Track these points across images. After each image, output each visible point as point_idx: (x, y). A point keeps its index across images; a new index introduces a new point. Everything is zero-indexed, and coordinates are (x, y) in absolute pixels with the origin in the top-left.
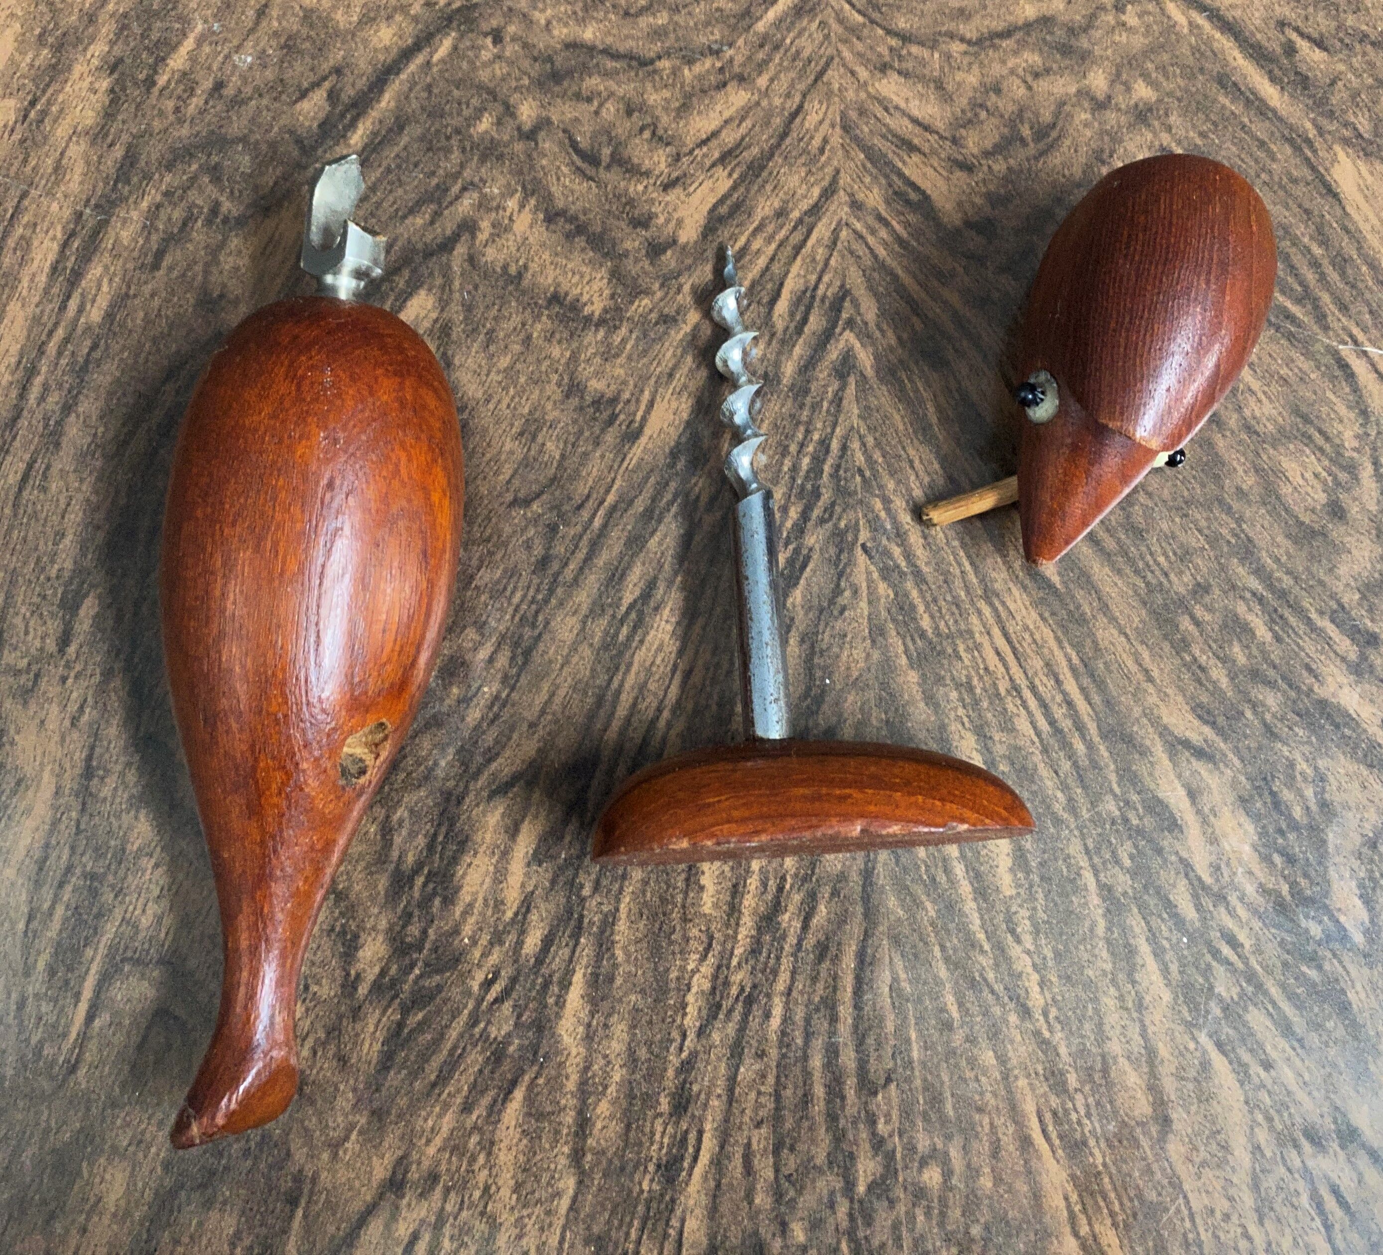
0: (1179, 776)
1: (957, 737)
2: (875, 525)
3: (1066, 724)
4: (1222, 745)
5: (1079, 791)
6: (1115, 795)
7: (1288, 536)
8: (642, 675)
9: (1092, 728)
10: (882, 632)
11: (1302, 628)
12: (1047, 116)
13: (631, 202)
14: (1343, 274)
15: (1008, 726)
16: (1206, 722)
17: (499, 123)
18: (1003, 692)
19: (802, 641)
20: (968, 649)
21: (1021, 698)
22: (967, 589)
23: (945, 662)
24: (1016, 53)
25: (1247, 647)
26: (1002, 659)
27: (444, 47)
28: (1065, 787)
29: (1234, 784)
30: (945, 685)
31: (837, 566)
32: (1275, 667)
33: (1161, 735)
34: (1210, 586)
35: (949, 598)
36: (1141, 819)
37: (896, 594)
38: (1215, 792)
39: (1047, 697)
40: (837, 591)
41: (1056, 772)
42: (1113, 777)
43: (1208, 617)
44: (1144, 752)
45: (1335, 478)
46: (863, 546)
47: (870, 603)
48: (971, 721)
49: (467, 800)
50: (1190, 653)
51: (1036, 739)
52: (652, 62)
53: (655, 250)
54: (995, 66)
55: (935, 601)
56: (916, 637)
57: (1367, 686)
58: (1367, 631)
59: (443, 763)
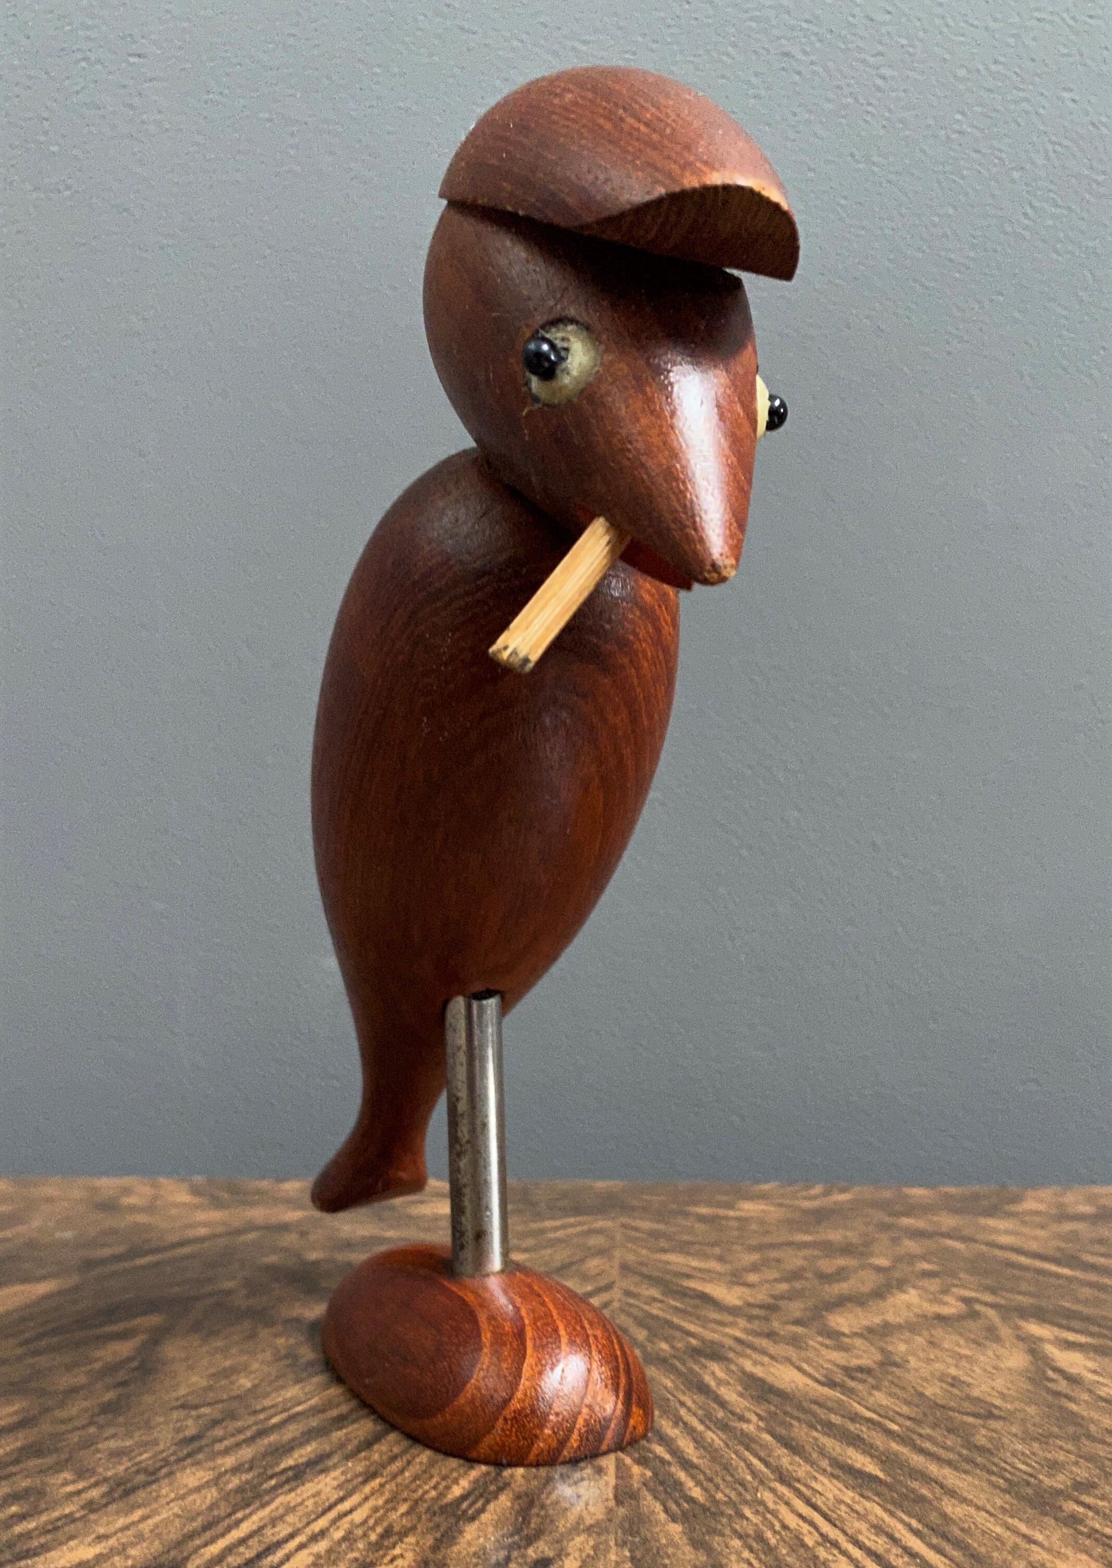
8: (281, 1511)
10: (634, 1496)
18: (810, 1543)
19: (518, 1498)
20: (757, 1512)
21: (838, 1548)
22: (754, 1473)
27: (252, 1236)
30: (722, 1535)
35: (729, 1478)
47: (620, 1478)
48: (761, 1561)
54: (774, 1254)
55: (711, 1480)
56: (681, 1501)
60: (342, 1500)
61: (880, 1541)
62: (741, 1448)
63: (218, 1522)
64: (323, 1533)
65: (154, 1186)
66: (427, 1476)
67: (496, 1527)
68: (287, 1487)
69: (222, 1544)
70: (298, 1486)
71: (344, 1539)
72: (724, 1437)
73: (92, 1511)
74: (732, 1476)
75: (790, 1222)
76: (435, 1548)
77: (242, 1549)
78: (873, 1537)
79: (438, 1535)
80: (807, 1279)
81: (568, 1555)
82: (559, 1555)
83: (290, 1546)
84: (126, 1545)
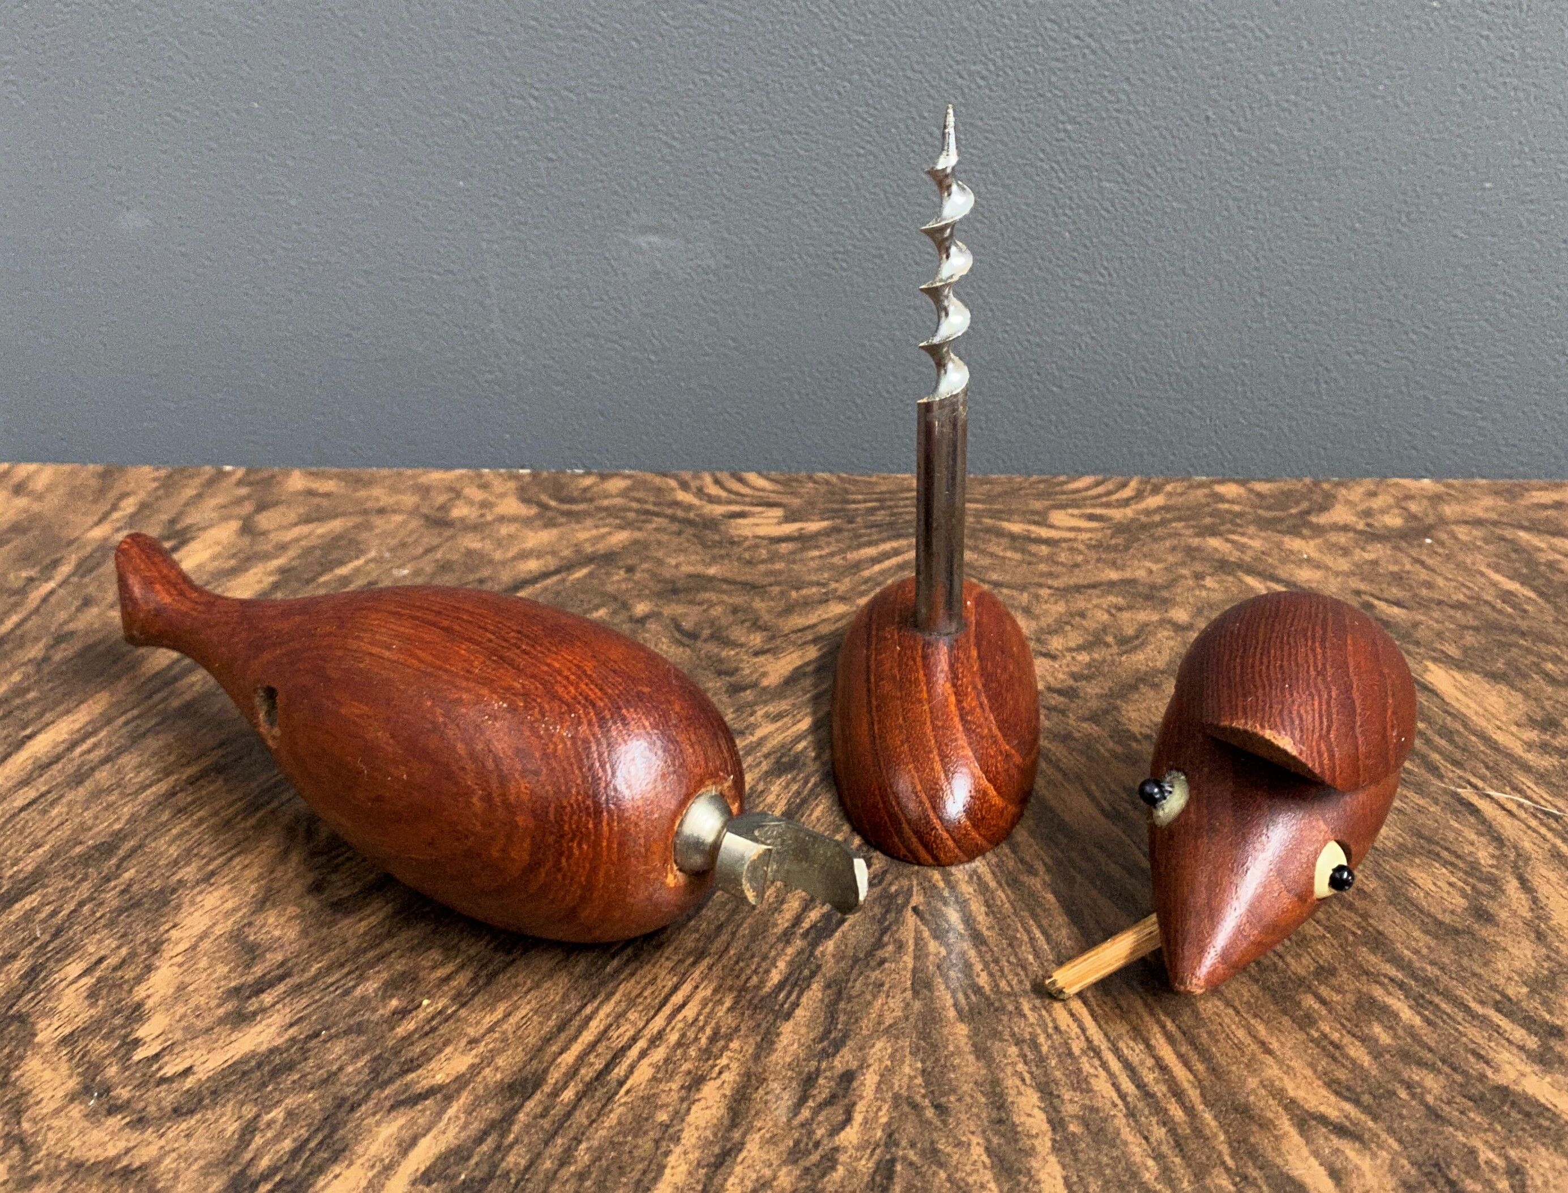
0: (1316, 1154)
1: (1013, 1092)
2: (931, 893)
3: (1160, 1089)
4: (1370, 1124)
5: (1178, 1160)
6: (1228, 1170)
7: (1427, 932)
8: (623, 1005)
9: (1194, 1095)
10: (928, 986)
11: (1460, 1016)
12: (1129, 632)
13: (721, 661)
14: (1451, 741)
15: (1081, 1084)
16: (1347, 1099)
17: (615, 612)
18: (1076, 1051)
19: (828, 986)
20: (1034, 1008)
21: (1100, 1059)
22: (1035, 952)
23: (1004, 1018)
25: (1391, 1028)
26: (1077, 1020)
27: (581, 573)
28: (1159, 1157)
29: (1393, 1169)
30: (1002, 1040)
31: (880, 922)
32: (1430, 1050)
33: (1286, 1108)
34: (1335, 969)
35: (1013, 959)
37: (949, 953)
38: (1369, 1175)
39: (1135, 1061)
40: (879, 944)
41: (1146, 1138)
42: (1225, 1149)
43: (1336, 998)
44: (1266, 1125)
45: (1474, 888)
46: (915, 909)
47: (916, 958)
48: (1033, 1077)
49: (363, 1108)
50: (1318, 1029)
51: (1119, 1102)
52: (763, 587)
53: (735, 689)
54: (1080, 603)
55: (996, 961)
56: (970, 992)
57: (1559, 1076)
58: (1547, 1023)
59: (350, 1069)
60: (675, 989)
61: (1137, 1051)
62: (1026, 914)
63: (571, 1020)
64: (660, 1035)
65: (485, 486)
66: (748, 955)
67: (808, 1026)
68: (627, 971)
69: (576, 1049)
70: (636, 969)
71: (679, 1044)
72: (1012, 897)
73: (463, 1005)
74: (1016, 955)
75: (1098, 546)
76: (756, 1057)
77: (592, 1058)
78: (1132, 1044)
79: (759, 1039)
80: (1108, 645)
81: (869, 1066)
82: (861, 1067)
83: (634, 1052)
84: (494, 1053)
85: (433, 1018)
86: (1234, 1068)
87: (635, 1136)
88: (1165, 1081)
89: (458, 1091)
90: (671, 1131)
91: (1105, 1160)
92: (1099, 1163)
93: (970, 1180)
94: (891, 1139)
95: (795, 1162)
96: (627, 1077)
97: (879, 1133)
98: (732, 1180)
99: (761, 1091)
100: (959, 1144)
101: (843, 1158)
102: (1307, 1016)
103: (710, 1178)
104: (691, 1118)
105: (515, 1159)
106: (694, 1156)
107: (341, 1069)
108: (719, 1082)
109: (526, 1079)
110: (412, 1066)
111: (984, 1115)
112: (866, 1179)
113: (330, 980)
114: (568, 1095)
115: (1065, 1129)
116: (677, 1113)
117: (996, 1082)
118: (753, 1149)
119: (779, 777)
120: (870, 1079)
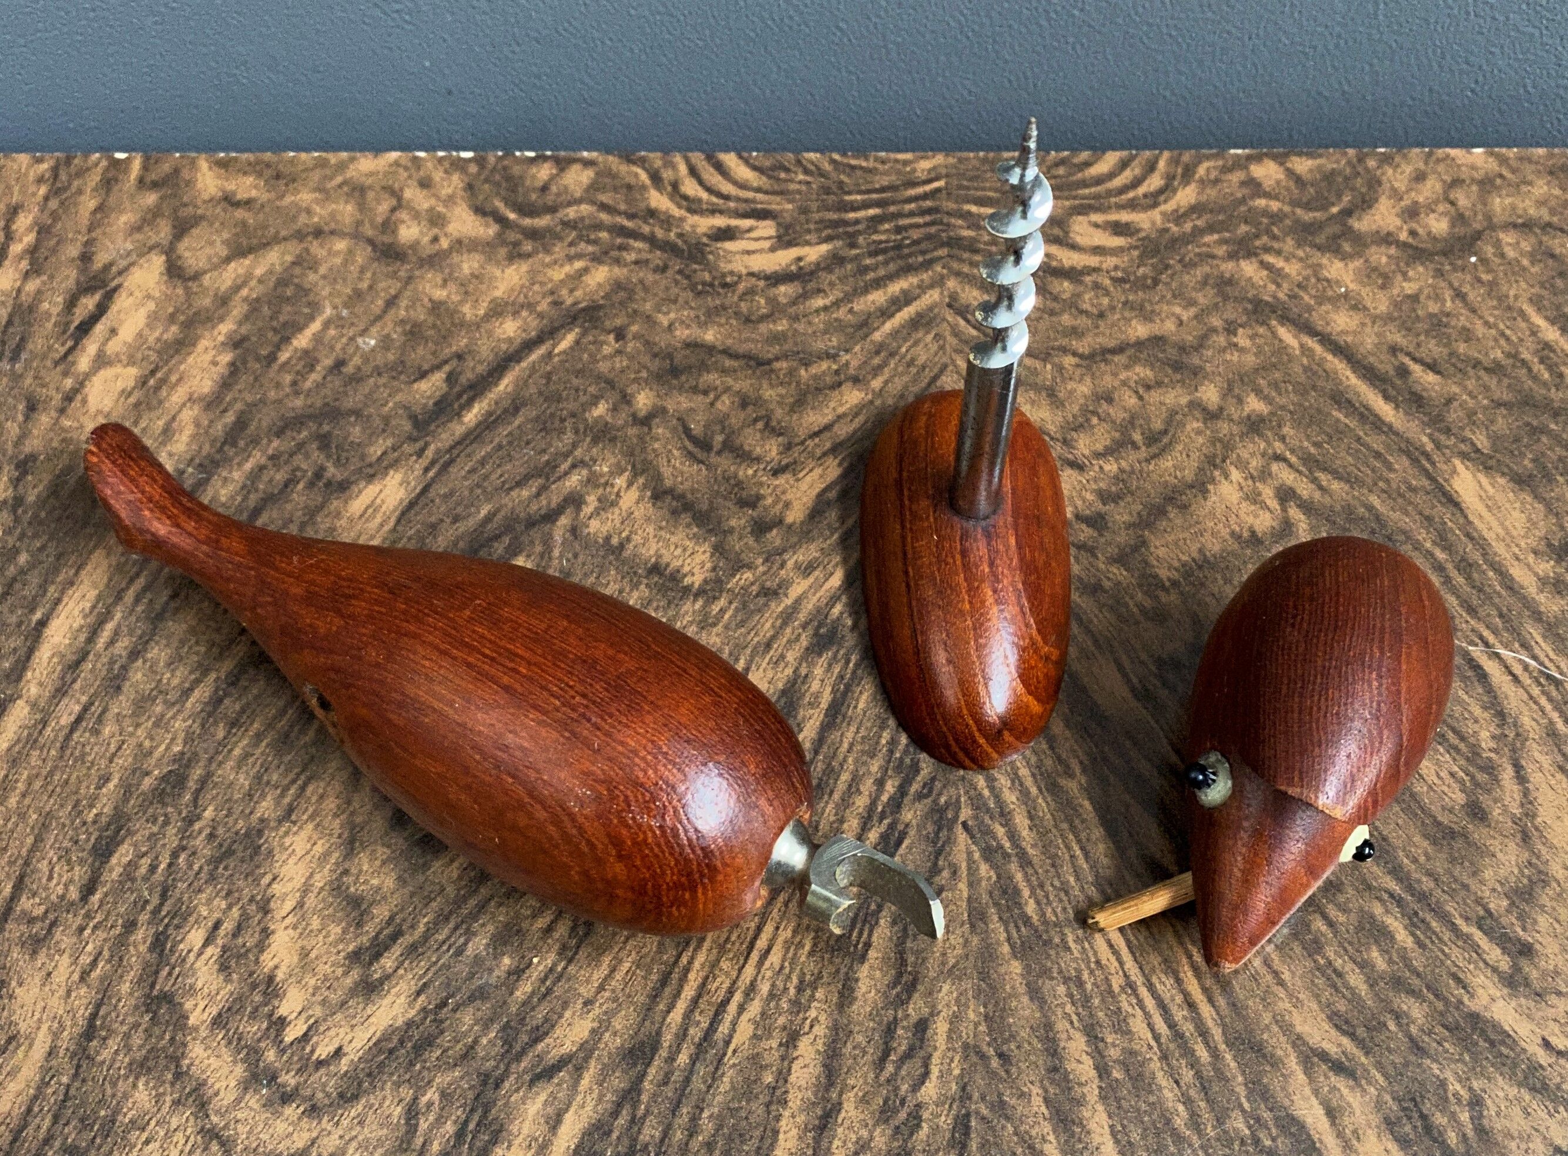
0: (1316, 1092)
1: (1064, 1036)
2: (978, 803)
3: (1188, 1028)
4: (1363, 1059)
5: (1202, 1104)
6: (1243, 1111)
7: (1426, 836)
9: (1217, 1033)
10: (983, 917)
11: (1447, 936)
12: (1158, 425)
13: (739, 484)
14: (1469, 578)
15: (1121, 1026)
16: (1344, 1033)
17: (615, 409)
18: (1116, 988)
19: (894, 923)
21: (1137, 996)
23: (1052, 952)
24: (1127, 367)
25: (1387, 952)
26: (1116, 953)
27: (567, 341)
28: (1188, 1101)
29: (1379, 1105)
30: (1052, 978)
31: (935, 843)
32: (1418, 975)
33: (1294, 1045)
35: (1057, 883)
36: (1274, 1140)
37: (999, 877)
38: (1358, 1113)
39: (1166, 997)
40: (935, 870)
41: (1177, 1082)
42: (1241, 1091)
43: (1342, 918)
44: (1276, 1063)
45: (1473, 778)
46: (964, 824)
47: (970, 885)
48: (1080, 1020)
49: (507, 1084)
50: (1324, 956)
51: (1153, 1043)
52: (769, 362)
53: (760, 528)
54: (1107, 378)
56: (1020, 924)
57: (1523, 1000)
58: (1519, 940)
59: (484, 1041)
61: (1169, 986)
62: (1065, 826)
64: (752, 988)
67: (882, 969)
69: (681, 1006)
71: (771, 996)
72: (1053, 805)
76: (840, 1007)
77: (697, 1015)
78: (1164, 978)
79: (840, 986)
81: (938, 1013)
82: (932, 1014)
83: (732, 1008)
84: (610, 1014)
85: (546, 977)
86: (1250, 1003)
87: (748, 1101)
88: (1193, 1019)
89: (587, 1059)
90: (778, 1093)
91: (1143, 1107)
92: (1138, 1110)
93: (1033, 1133)
94: (964, 1094)
95: (886, 1121)
96: (731, 1037)
97: (954, 1087)
98: (836, 1143)
99: (849, 1045)
100: (1022, 1095)
101: (926, 1115)
102: (1316, 941)
103: (817, 1141)
104: (792, 1078)
105: (650, 1132)
106: (801, 1119)
107: (476, 1041)
108: (812, 1036)
109: (642, 1043)
110: (538, 1035)
111: (1040, 1062)
112: (948, 1135)
113: (441, 937)
114: (683, 1059)
115: (1109, 1074)
116: (780, 1072)
117: (1049, 1026)
118: (850, 1110)
119: (820, 655)
120: (941, 1028)
